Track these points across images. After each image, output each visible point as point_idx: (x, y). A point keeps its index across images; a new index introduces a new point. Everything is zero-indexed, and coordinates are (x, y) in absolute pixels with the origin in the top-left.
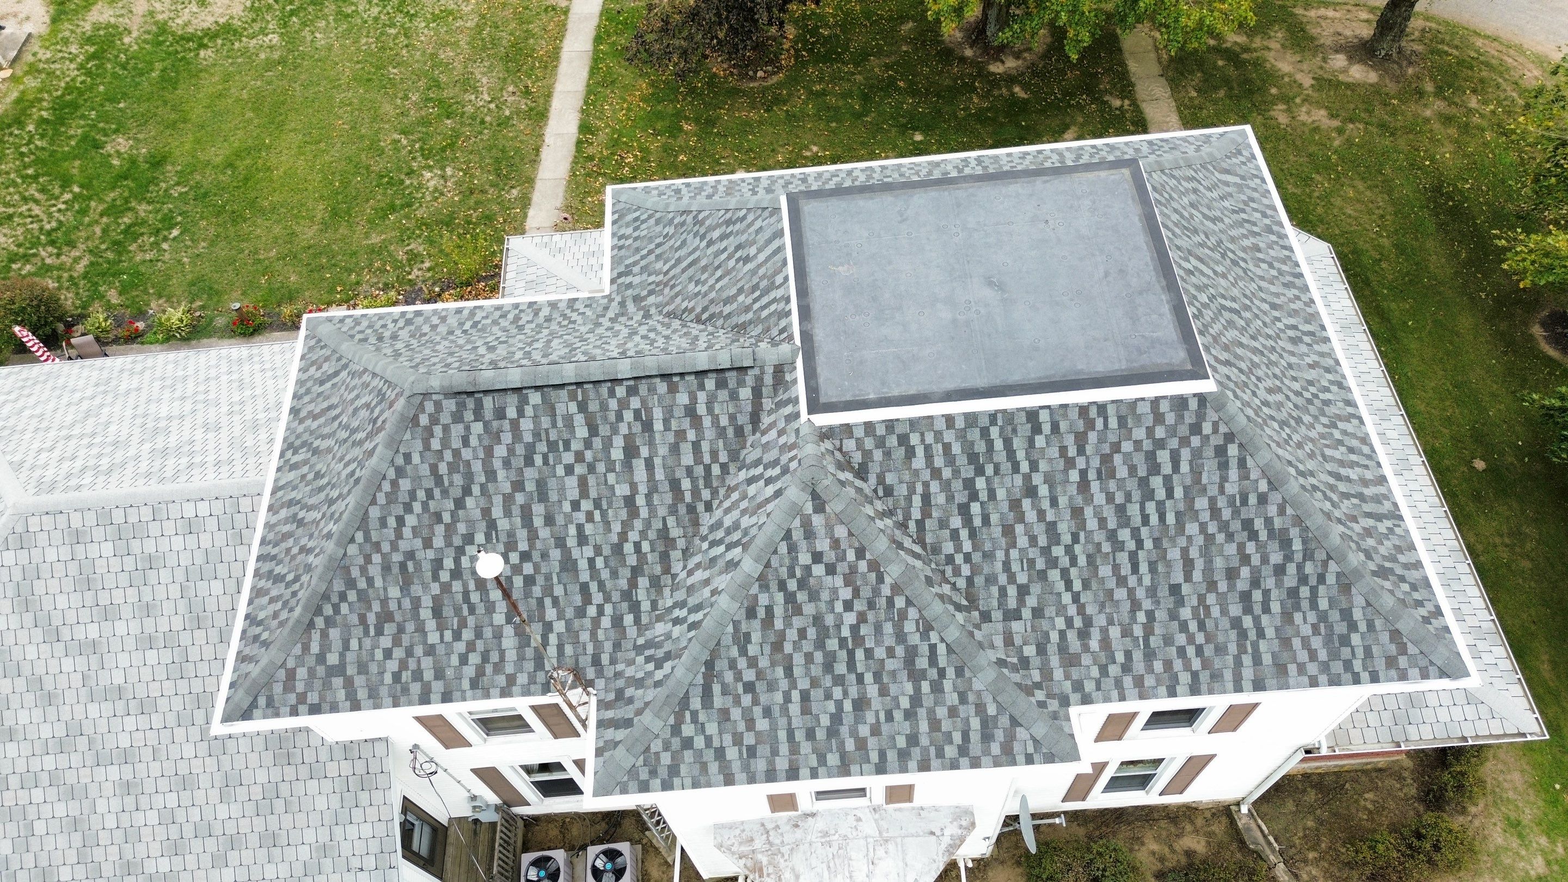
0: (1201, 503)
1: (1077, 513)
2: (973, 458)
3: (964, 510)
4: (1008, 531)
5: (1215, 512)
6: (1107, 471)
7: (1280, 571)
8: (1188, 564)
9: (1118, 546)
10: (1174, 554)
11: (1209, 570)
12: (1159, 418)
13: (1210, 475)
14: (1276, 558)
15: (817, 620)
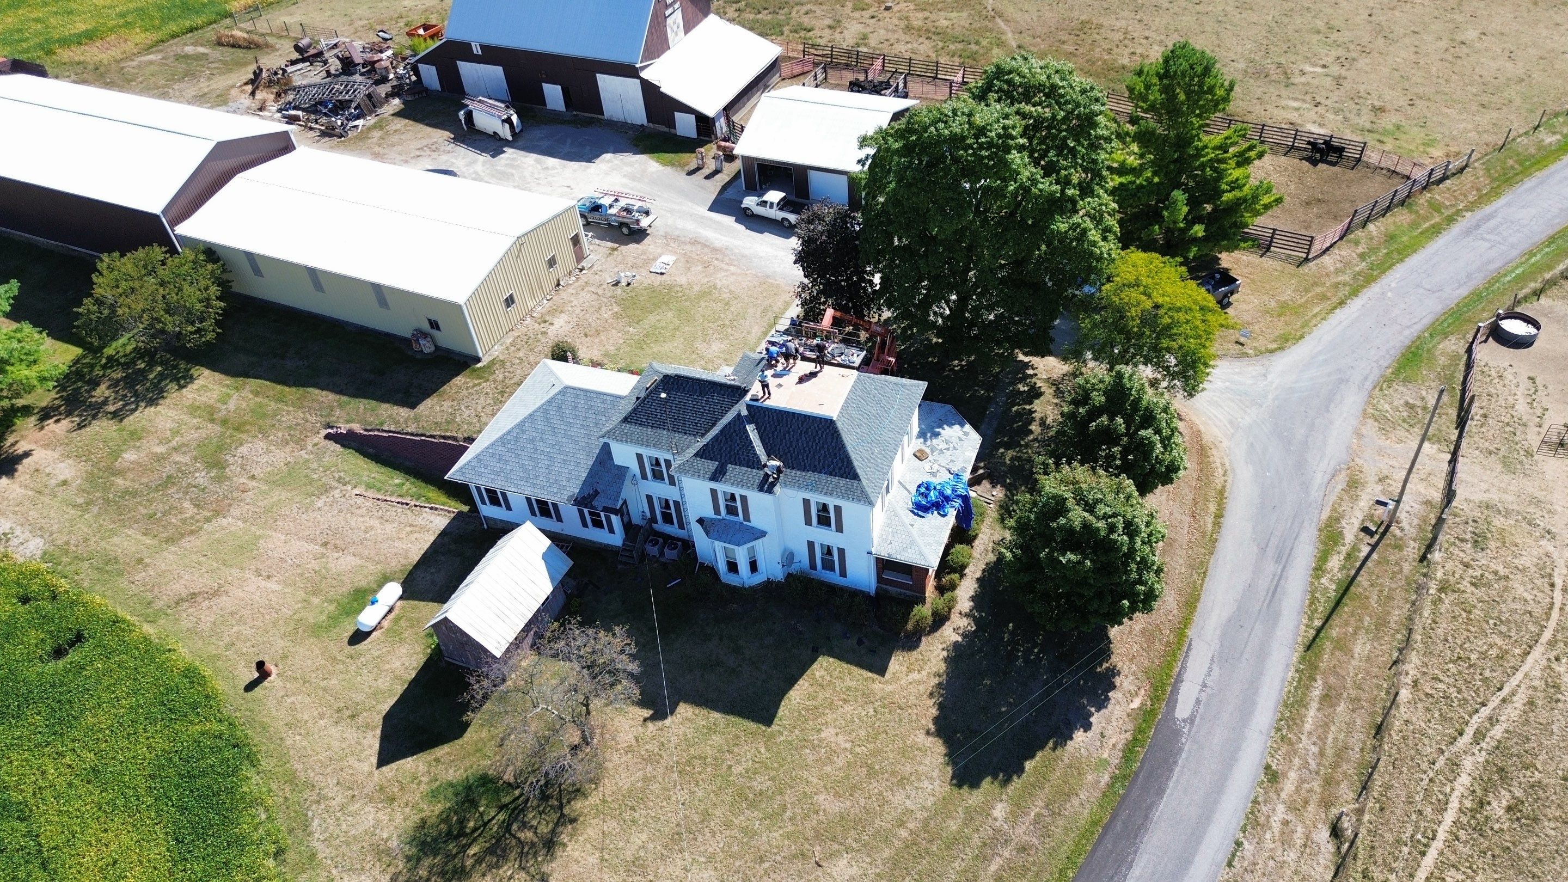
0: (826, 446)
1: (798, 441)
2: (778, 421)
3: (773, 433)
4: (781, 440)
5: (828, 450)
6: (806, 432)
7: (840, 468)
8: (820, 461)
9: (805, 451)
10: (817, 457)
11: (824, 463)
12: (821, 423)
13: (829, 440)
14: (840, 465)
15: (731, 446)
